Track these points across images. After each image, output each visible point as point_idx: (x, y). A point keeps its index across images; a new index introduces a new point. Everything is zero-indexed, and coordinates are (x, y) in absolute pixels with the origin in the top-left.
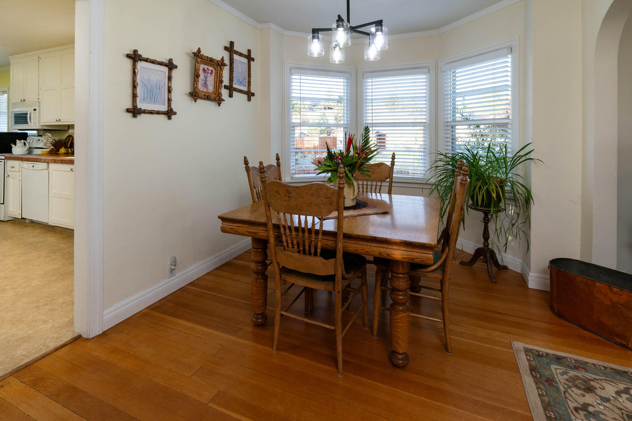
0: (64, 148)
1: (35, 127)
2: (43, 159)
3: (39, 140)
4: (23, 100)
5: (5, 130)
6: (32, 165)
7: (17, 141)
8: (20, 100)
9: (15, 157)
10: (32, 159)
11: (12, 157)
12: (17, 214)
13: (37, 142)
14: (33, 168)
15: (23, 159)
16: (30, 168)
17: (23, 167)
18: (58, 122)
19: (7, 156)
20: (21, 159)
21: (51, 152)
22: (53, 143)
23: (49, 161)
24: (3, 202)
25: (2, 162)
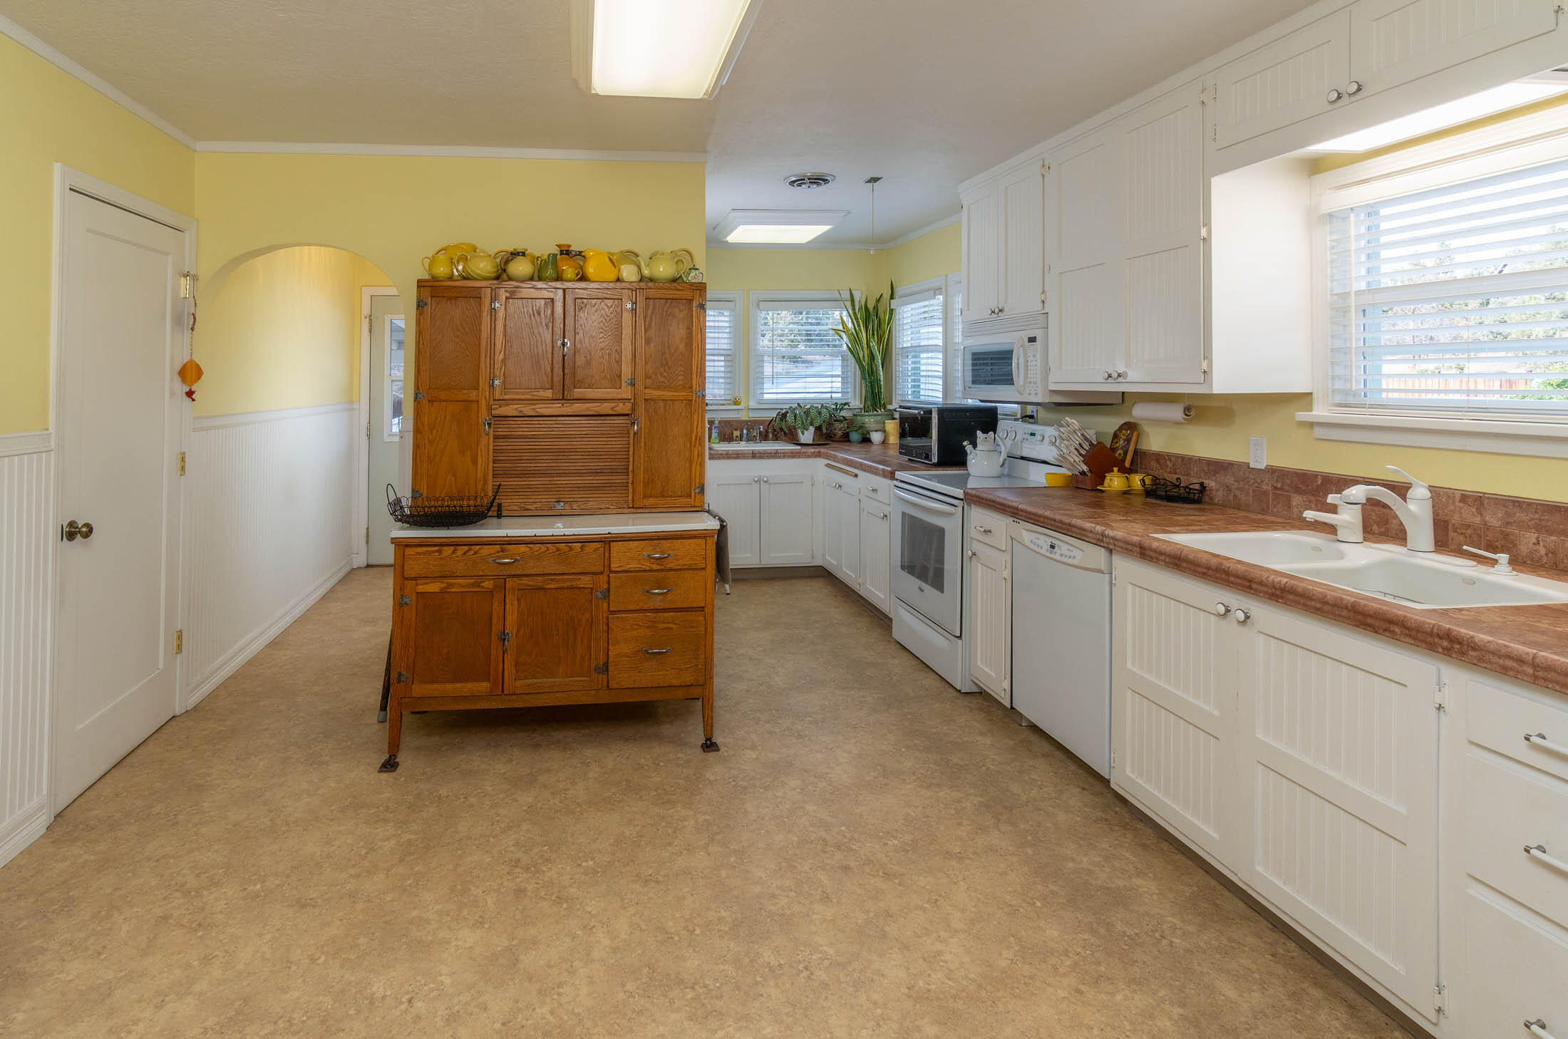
0: (1119, 472)
1: (1035, 395)
2: (1091, 533)
3: (1033, 434)
4: (997, 311)
5: (937, 392)
6: (1049, 541)
7: (979, 433)
8: (990, 312)
9: (993, 501)
10: (1048, 521)
11: (987, 500)
12: (999, 689)
13: (1027, 439)
14: (1051, 553)
15: (1021, 513)
16: (1039, 550)
17: (1018, 539)
18: (1117, 381)
19: (969, 491)
20: (1013, 511)
21: (1077, 482)
22: (1083, 452)
23: (1115, 545)
24: (959, 635)
25: (956, 506)
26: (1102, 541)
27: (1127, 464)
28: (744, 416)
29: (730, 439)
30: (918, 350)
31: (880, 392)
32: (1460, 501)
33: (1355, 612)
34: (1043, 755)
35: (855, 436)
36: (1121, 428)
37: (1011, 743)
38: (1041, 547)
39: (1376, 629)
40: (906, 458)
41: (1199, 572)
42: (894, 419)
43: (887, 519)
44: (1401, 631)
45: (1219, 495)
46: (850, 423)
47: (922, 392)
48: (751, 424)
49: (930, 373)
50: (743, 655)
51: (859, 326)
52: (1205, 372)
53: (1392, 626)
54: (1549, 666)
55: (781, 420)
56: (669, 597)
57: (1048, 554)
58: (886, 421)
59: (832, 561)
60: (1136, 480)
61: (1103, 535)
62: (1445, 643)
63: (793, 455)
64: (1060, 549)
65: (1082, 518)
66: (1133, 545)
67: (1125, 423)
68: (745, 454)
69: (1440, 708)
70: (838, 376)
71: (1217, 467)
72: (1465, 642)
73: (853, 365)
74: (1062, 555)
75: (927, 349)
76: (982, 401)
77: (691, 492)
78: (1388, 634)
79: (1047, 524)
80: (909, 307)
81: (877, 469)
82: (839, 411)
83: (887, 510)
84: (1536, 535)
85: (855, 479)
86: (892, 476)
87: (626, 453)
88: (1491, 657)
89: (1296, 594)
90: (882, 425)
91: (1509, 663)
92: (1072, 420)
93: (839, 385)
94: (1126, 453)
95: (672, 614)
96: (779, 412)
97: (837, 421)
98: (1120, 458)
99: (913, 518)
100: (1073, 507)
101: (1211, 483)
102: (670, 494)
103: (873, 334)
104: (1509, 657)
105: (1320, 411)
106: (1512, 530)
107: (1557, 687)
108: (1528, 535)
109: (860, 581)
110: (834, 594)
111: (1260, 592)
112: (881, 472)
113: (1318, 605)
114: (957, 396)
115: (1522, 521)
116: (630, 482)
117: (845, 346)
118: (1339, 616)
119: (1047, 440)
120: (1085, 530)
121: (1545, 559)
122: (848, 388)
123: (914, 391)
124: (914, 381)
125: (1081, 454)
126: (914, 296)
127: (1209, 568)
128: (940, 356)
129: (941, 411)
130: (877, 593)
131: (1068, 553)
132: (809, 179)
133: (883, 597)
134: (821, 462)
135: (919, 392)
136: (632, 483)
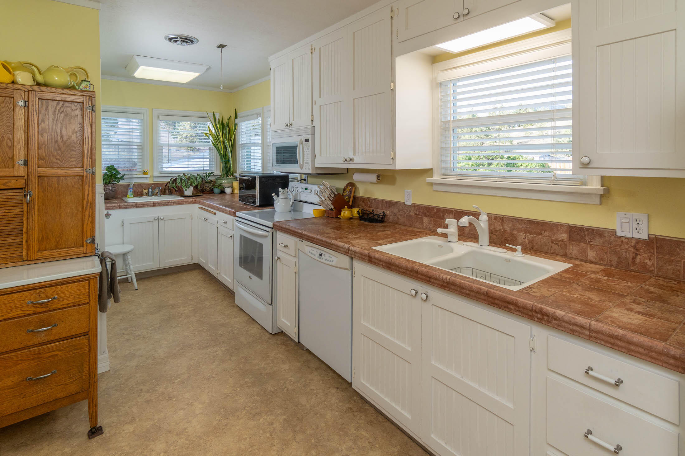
0: (347, 208)
1: (307, 169)
2: (342, 248)
3: (306, 189)
4: (289, 125)
5: (259, 167)
6: (319, 251)
7: (280, 189)
8: (285, 125)
9: (289, 230)
10: (319, 241)
11: (285, 229)
12: (292, 332)
13: (303, 192)
14: (320, 259)
15: (304, 236)
16: (313, 257)
17: (303, 251)
18: (349, 162)
19: (276, 224)
20: (300, 235)
21: (328, 214)
22: (331, 199)
23: (355, 255)
24: (271, 303)
25: (269, 232)
26: (348, 253)
27: (350, 204)
28: (150, 181)
29: (141, 195)
30: (248, 145)
31: (230, 167)
32: (494, 219)
33: (488, 296)
34: (316, 369)
35: (216, 190)
36: (347, 186)
37: (299, 364)
38: (315, 255)
39: (500, 306)
40: (243, 203)
41: (401, 272)
42: (237, 181)
43: (232, 239)
44: (514, 309)
45: (391, 218)
46: (214, 183)
47: (252, 167)
48: (154, 186)
49: (255, 157)
50: (139, 335)
51: (218, 132)
52: (392, 158)
53: (509, 305)
54: (599, 331)
55: (173, 183)
56: (54, 331)
57: (318, 259)
58: (233, 182)
59: (203, 260)
60: (355, 211)
61: (349, 249)
62: (539, 316)
63: (179, 203)
64: (325, 256)
65: (335, 239)
66: (365, 255)
67: (349, 183)
68: (148, 204)
69: (532, 350)
70: (207, 158)
71: (390, 204)
72: (551, 316)
73: (216, 152)
74: (326, 260)
75: (255, 144)
76: (281, 172)
77: (83, 243)
78: (507, 310)
79: (318, 243)
80: (245, 123)
81: (226, 210)
82: (208, 177)
83: (231, 233)
84: (524, 234)
85: (214, 215)
86: (234, 214)
87: (21, 218)
88: (565, 324)
89: (455, 286)
90: (231, 184)
91: (575, 328)
92: (327, 183)
93: (208, 163)
94: (350, 198)
95: (57, 343)
96: (172, 179)
97: (207, 182)
98: (347, 200)
99: (245, 237)
100: (329, 231)
101: (387, 212)
102: (64, 246)
103: (226, 136)
104: (576, 325)
105: (436, 178)
106: (515, 232)
107: (603, 343)
108: (521, 234)
109: (218, 272)
110: (204, 279)
111: (435, 284)
112: (229, 212)
113: (468, 292)
114: (269, 169)
115: (519, 228)
116: (24, 241)
117: (211, 143)
118: (479, 298)
119: (313, 192)
120: (339, 247)
121: (528, 246)
122: (213, 165)
123: (248, 166)
124: (247, 161)
125: (330, 200)
126: (248, 117)
127: (407, 269)
128: (260, 148)
129: (261, 178)
130: (227, 278)
131: (330, 259)
132: (181, 38)
133: (230, 281)
134: (197, 206)
135: (250, 167)
136: (27, 242)
